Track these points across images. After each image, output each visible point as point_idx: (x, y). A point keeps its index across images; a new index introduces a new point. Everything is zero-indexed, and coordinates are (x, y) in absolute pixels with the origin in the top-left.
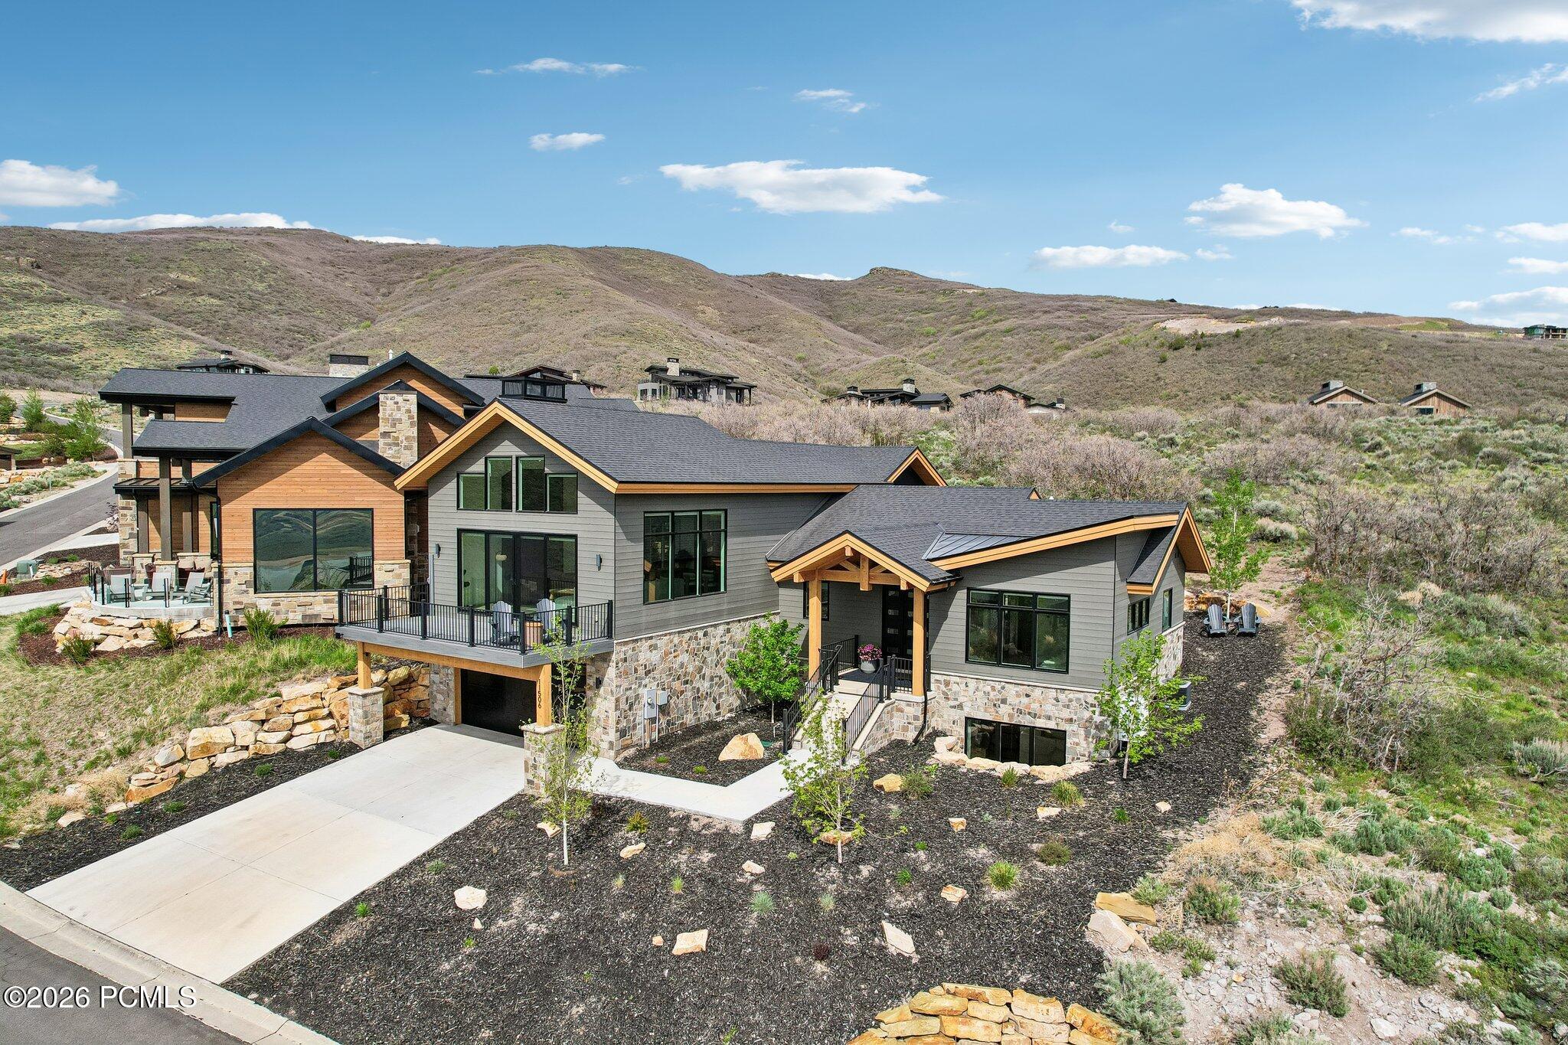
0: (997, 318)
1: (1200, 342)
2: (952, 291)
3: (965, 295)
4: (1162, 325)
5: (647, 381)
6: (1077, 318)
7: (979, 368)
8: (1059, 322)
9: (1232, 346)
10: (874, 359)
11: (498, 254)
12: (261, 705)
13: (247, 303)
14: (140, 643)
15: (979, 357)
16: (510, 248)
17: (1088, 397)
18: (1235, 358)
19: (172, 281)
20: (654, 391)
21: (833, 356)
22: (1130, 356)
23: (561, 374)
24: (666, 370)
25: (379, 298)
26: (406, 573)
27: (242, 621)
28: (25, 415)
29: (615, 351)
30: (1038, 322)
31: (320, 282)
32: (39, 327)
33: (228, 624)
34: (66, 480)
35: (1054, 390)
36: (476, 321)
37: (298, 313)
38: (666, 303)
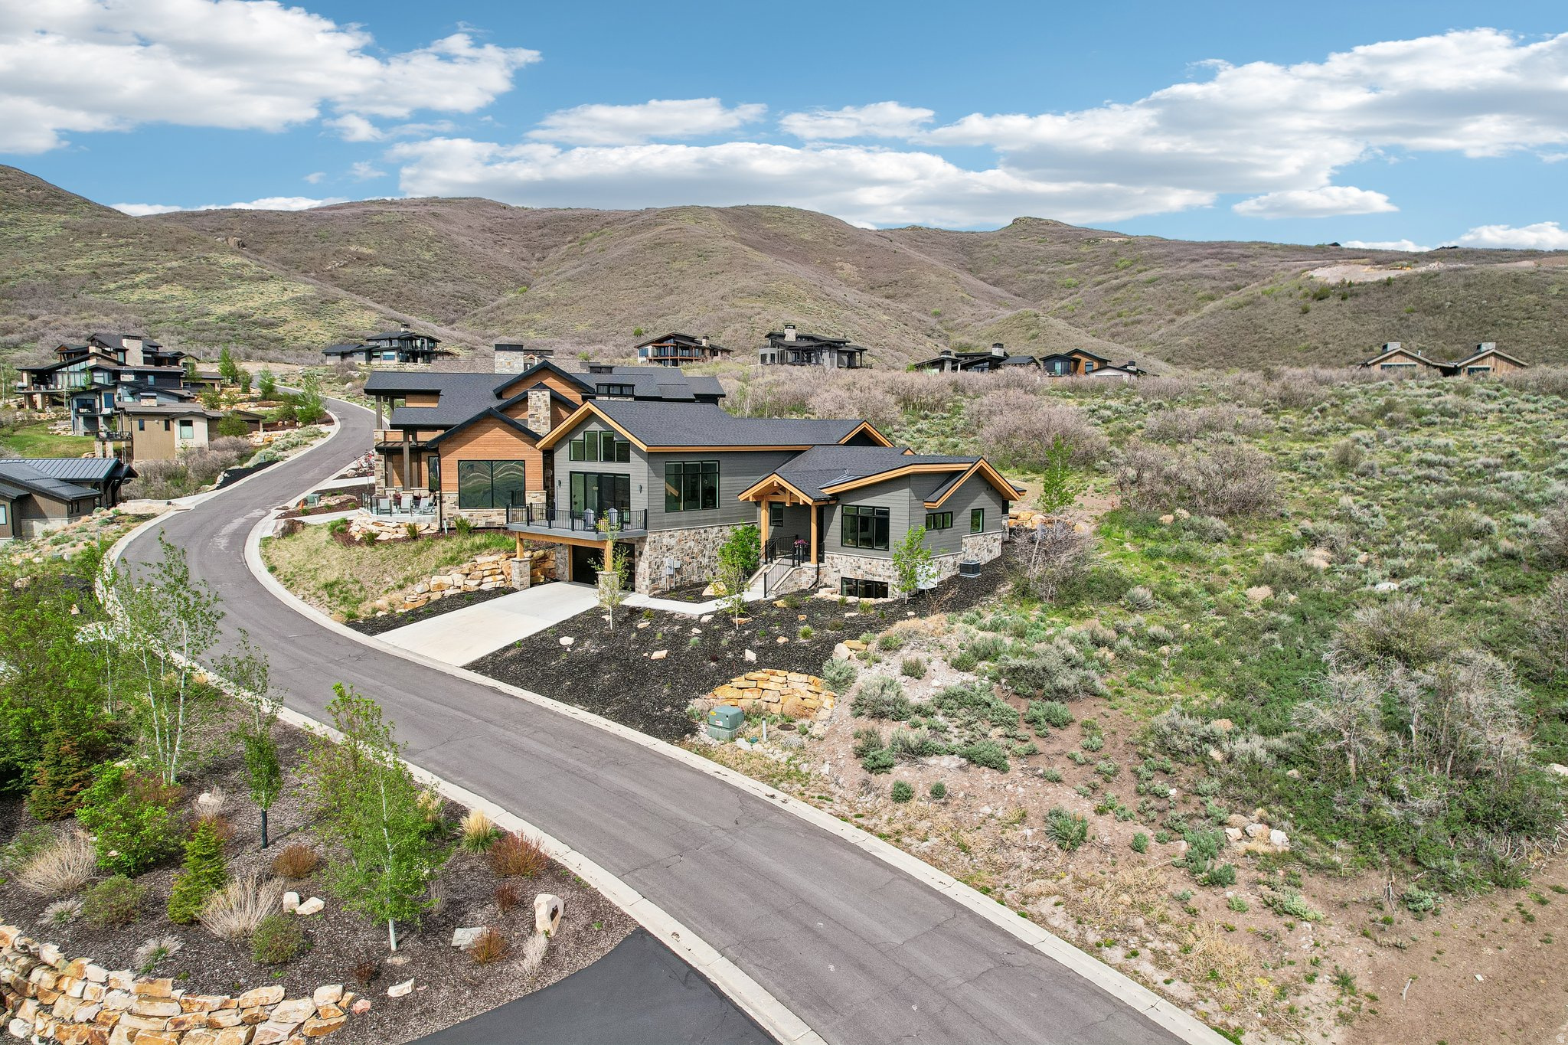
0: (1143, 267)
1: (1346, 291)
2: (1097, 240)
3: (1111, 244)
4: (1311, 273)
5: (766, 347)
6: (1225, 266)
7: (1117, 320)
8: (1205, 271)
9: (1381, 295)
10: (1009, 313)
11: (645, 217)
12: (466, 566)
13: (417, 272)
14: (399, 536)
15: (1118, 309)
16: (656, 210)
17: (1224, 350)
18: (1383, 307)
19: (352, 253)
20: (773, 356)
21: (968, 310)
22: (1272, 306)
23: (692, 340)
24: (783, 336)
25: (534, 263)
26: (544, 499)
27: (453, 524)
28: (261, 386)
29: (749, 312)
30: (1182, 272)
31: (480, 249)
32: (251, 304)
33: (445, 527)
34: (305, 440)
35: (1190, 343)
36: (623, 284)
37: (461, 280)
38: (806, 261)
